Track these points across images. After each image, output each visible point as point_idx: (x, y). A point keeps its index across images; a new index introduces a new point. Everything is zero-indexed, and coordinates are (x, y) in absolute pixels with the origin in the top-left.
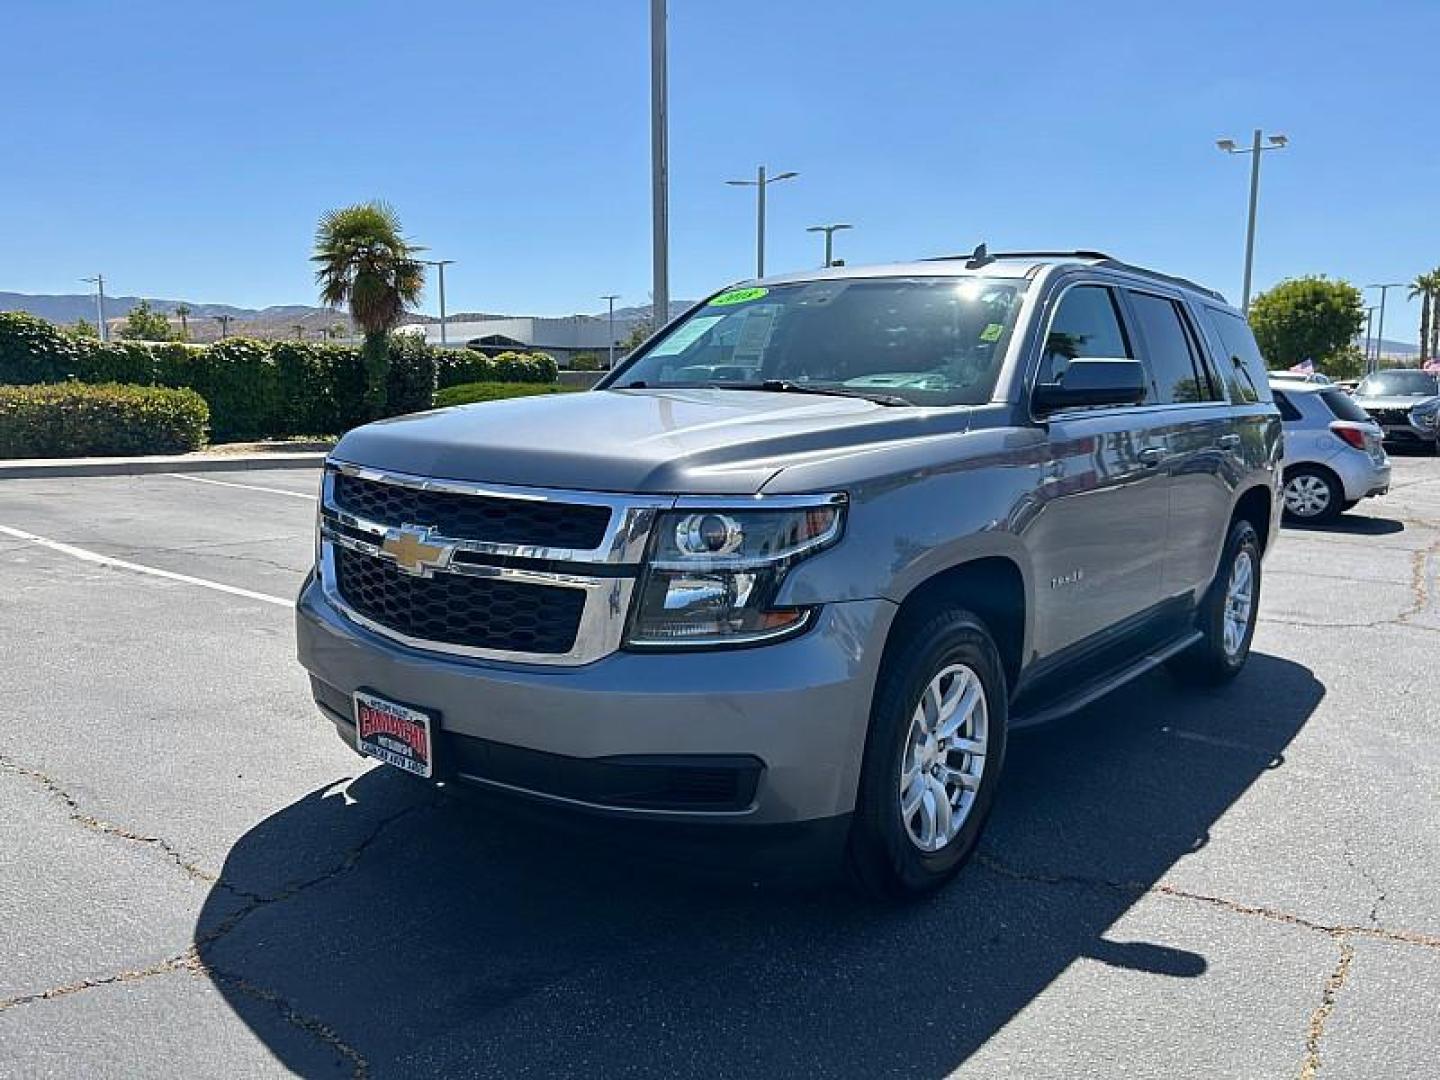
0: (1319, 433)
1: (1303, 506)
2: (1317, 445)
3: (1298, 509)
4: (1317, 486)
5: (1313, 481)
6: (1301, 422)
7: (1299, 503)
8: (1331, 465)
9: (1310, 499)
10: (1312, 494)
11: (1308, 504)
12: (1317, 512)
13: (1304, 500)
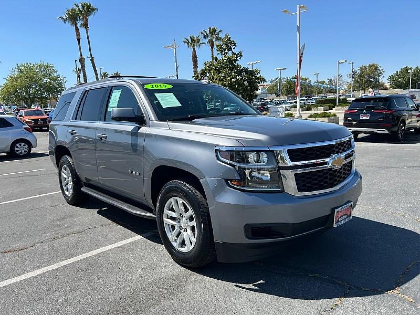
0: (20, 130)
1: (21, 152)
2: (21, 133)
3: (20, 153)
4: (24, 145)
5: (23, 144)
6: (14, 127)
7: (20, 151)
8: (27, 138)
9: (23, 150)
10: (23, 148)
11: (23, 151)
12: (26, 153)
13: (21, 150)
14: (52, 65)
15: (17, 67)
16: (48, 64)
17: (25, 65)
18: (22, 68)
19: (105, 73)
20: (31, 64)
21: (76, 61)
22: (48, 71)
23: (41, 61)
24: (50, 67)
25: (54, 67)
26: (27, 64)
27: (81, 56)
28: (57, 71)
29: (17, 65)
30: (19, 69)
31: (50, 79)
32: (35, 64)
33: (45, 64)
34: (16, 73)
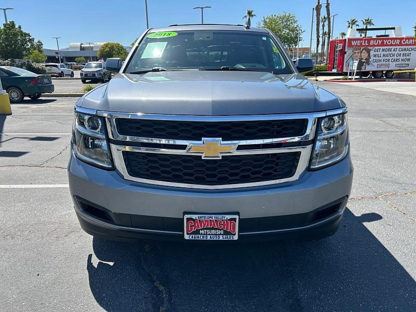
14: (293, 16)
15: (263, 20)
16: (289, 14)
17: (270, 17)
18: (268, 20)
19: (353, 20)
20: (275, 16)
21: (314, 9)
22: (289, 22)
23: (284, 12)
24: (291, 17)
25: (295, 17)
26: (272, 16)
27: (319, 3)
28: (297, 21)
29: (264, 17)
30: (265, 22)
31: (289, 30)
32: (278, 16)
33: (287, 15)
34: (262, 25)
